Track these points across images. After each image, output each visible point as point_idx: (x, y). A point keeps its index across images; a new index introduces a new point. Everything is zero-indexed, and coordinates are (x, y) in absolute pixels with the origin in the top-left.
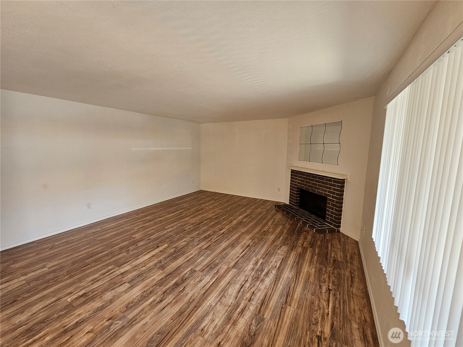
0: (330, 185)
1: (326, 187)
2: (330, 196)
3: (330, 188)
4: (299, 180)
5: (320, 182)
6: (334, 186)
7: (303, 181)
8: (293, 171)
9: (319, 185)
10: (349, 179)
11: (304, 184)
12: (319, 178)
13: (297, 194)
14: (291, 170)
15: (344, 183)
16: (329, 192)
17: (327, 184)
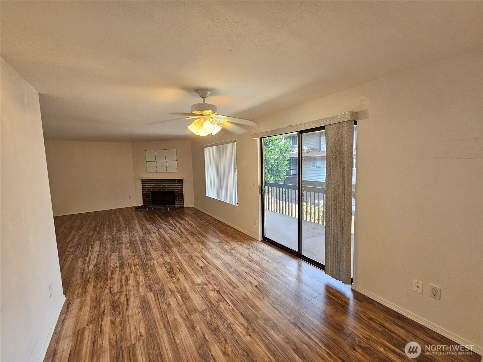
0: (175, 183)
1: (172, 186)
2: (176, 190)
3: (176, 185)
4: (150, 186)
5: (168, 183)
6: (178, 183)
7: (155, 186)
8: (143, 181)
9: (167, 186)
10: (184, 179)
11: (155, 188)
12: (167, 181)
13: (150, 196)
14: (142, 180)
15: (182, 181)
16: (175, 188)
17: (173, 183)
